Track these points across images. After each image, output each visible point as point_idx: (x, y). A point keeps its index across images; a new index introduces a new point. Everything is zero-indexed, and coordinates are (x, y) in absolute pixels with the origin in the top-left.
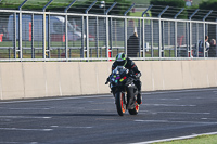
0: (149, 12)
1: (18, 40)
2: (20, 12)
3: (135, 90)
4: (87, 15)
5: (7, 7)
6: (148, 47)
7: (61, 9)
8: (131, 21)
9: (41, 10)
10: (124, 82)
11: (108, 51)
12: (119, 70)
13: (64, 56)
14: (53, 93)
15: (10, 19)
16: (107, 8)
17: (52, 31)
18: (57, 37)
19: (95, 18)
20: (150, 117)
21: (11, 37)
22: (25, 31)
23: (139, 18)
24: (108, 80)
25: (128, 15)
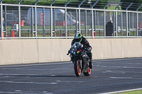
0: (120, 7)
1: (34, 25)
2: (36, 6)
3: (87, 59)
4: (79, 9)
5: (27, 3)
6: (119, 29)
7: (62, 5)
8: (108, 12)
9: (49, 5)
10: (80, 54)
11: (93, 32)
12: (76, 45)
13: (64, 35)
14: (57, 60)
15: (29, 11)
16: (92, 4)
17: (56, 19)
18: (59, 22)
19: (84, 11)
20: (121, 75)
21: (30, 23)
22: (39, 19)
23: (114, 10)
24: (69, 52)
25: (106, 8)
